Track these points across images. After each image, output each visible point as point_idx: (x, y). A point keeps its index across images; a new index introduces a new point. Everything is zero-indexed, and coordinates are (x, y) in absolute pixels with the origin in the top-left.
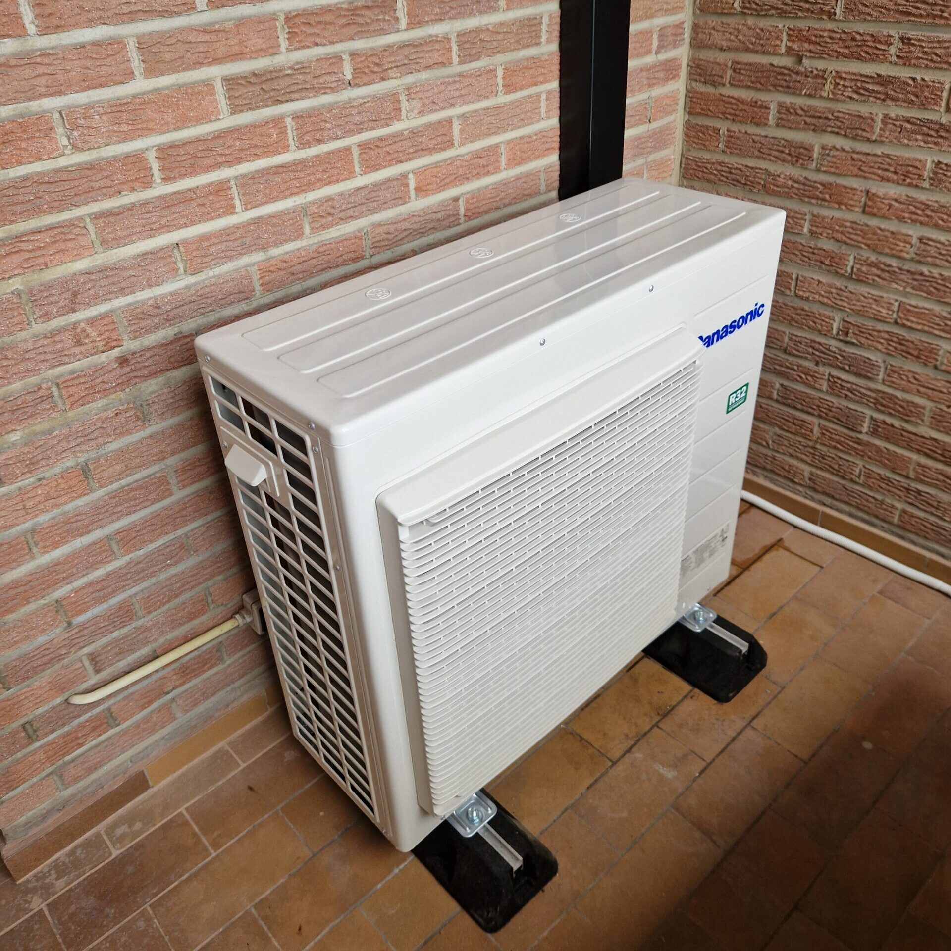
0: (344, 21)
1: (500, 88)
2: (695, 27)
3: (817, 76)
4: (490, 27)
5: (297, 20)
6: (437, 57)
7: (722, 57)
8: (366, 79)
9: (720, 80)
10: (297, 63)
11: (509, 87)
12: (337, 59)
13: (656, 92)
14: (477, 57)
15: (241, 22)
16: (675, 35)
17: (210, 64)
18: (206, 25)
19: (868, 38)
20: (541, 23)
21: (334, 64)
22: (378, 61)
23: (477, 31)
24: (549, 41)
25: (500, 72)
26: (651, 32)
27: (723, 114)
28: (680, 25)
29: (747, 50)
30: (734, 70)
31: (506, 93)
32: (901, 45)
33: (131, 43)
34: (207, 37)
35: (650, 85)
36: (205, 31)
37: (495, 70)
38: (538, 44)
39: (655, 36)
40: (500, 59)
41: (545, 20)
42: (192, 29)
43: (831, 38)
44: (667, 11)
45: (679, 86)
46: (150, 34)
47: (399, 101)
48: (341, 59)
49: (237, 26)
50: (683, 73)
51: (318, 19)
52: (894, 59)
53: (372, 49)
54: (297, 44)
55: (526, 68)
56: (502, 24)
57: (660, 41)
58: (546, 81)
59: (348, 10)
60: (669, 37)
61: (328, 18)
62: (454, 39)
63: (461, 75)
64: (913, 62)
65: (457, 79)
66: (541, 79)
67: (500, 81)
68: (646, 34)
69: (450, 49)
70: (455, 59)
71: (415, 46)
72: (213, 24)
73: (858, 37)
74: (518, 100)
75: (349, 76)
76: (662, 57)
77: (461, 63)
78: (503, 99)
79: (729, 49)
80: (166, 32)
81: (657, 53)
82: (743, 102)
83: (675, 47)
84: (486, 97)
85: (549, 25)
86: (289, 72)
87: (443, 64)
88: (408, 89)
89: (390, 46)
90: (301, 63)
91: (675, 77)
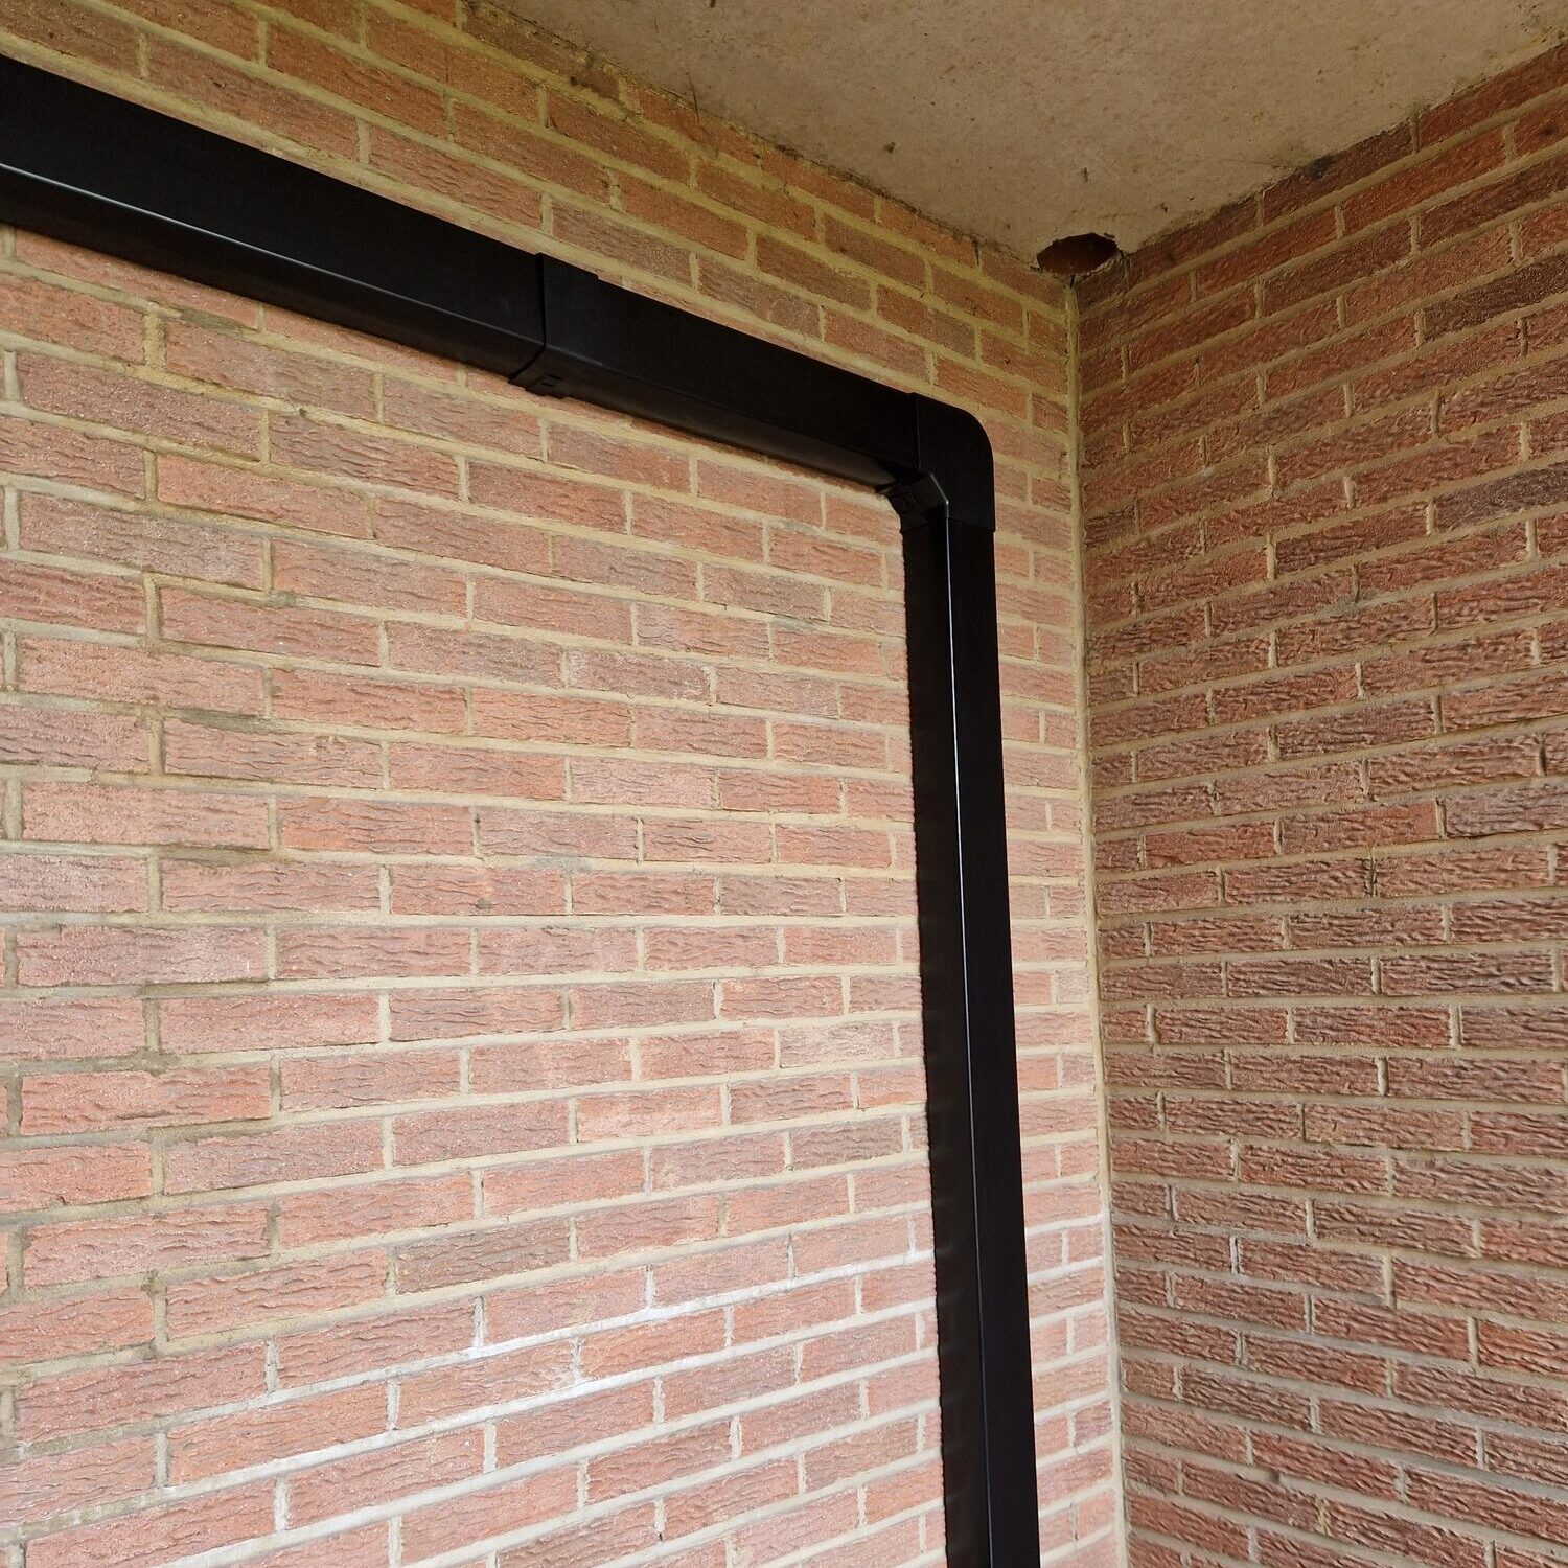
0: (661, 1459)
1: (862, 1516)
2: (1125, 1409)
3: (1304, 1503)
4: (849, 1440)
5: (604, 1467)
6: (777, 1488)
7: (1168, 1454)
8: (681, 1530)
9: (1169, 1484)
10: (597, 1520)
11: (874, 1514)
12: (649, 1506)
13: (1081, 1496)
14: (832, 1479)
15: (534, 1479)
16: (1099, 1419)
17: (486, 1536)
18: (490, 1488)
19: (1363, 1464)
20: (915, 1427)
21: (643, 1514)
22: (700, 1503)
23: (833, 1446)
24: (927, 1447)
25: (862, 1496)
26: (1065, 1419)
27: (1181, 1532)
28: (1104, 1406)
29: (1201, 1450)
30: (1187, 1475)
31: (870, 1523)
32: (1409, 1481)
33: (395, 1524)
34: (489, 1503)
35: (1070, 1489)
36: (488, 1496)
37: (855, 1494)
38: (913, 1453)
39: (1071, 1424)
40: (862, 1477)
41: (922, 1422)
42: (471, 1495)
43: (1312, 1455)
44: (1082, 1391)
45: (1112, 1485)
46: (420, 1509)
47: (724, 1553)
48: (653, 1507)
49: (528, 1485)
50: (1116, 1467)
51: (629, 1462)
52: (1404, 1497)
53: (695, 1488)
54: (599, 1496)
55: (897, 1486)
56: (864, 1434)
57: (1077, 1429)
58: (924, 1500)
59: (668, 1444)
60: (1089, 1424)
61: (642, 1458)
62: (801, 1461)
63: (809, 1506)
64: (1432, 1506)
65: (803, 1512)
66: (917, 1498)
67: (862, 1508)
68: (1059, 1423)
69: (795, 1476)
70: (802, 1486)
71: (748, 1477)
72: (499, 1486)
73: (1348, 1460)
74: (887, 1531)
75: (660, 1528)
76: (1084, 1449)
77: (810, 1489)
78: (866, 1530)
79: (1174, 1445)
80: (439, 1504)
81: (1075, 1445)
82: (1206, 1521)
83: (1099, 1433)
84: (842, 1531)
85: (925, 1428)
86: (585, 1533)
87: (786, 1496)
88: (737, 1534)
89: (717, 1481)
90: (600, 1519)
91: (1105, 1473)
